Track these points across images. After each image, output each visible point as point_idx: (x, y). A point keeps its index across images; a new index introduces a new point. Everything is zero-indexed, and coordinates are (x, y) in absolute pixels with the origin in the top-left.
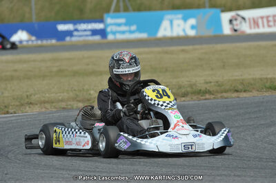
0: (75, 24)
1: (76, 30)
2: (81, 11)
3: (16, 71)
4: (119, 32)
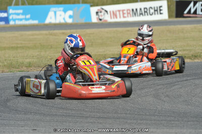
4: (18, 19)
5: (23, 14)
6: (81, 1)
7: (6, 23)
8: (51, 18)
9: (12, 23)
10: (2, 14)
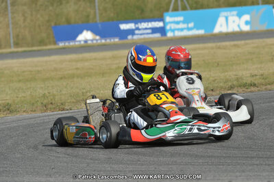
0: (136, 23)
1: (138, 29)
2: (142, 11)
3: (77, 69)
4: (178, 30)
5: (184, 22)
6: (260, 1)
7: (162, 35)
8: (221, 26)
9: (170, 34)
10: (157, 23)
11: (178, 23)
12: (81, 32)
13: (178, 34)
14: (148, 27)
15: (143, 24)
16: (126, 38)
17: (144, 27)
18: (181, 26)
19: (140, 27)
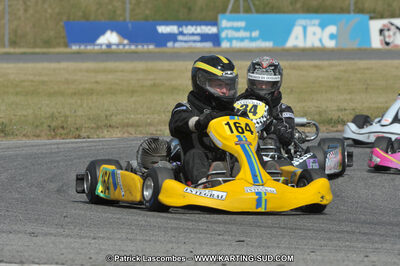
0: (180, 26)
1: (181, 33)
2: (190, 9)
3: (97, 83)
4: (237, 39)
5: (245, 29)
6: (352, 8)
7: (214, 45)
10: (209, 27)
11: (237, 29)
12: (103, 33)
13: (236, 45)
14: (196, 32)
15: (189, 27)
16: (165, 45)
17: (191, 32)
18: (242, 34)
19: (185, 31)
